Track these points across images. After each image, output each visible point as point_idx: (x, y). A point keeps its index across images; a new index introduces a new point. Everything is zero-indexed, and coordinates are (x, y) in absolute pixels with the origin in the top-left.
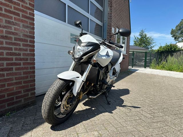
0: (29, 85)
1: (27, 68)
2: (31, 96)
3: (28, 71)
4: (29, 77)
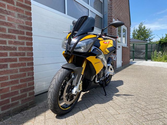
1: (24, 65)
4: (27, 75)
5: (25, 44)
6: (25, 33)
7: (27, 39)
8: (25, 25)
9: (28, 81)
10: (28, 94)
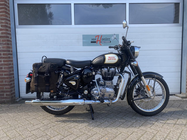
0: (5, 88)
1: (2, 75)
2: (7, 96)
3: (3, 77)
4: (4, 82)
5: (2, 61)
6: (2, 54)
7: (4, 58)
8: (2, 49)
9: (5, 86)
10: (5, 94)
